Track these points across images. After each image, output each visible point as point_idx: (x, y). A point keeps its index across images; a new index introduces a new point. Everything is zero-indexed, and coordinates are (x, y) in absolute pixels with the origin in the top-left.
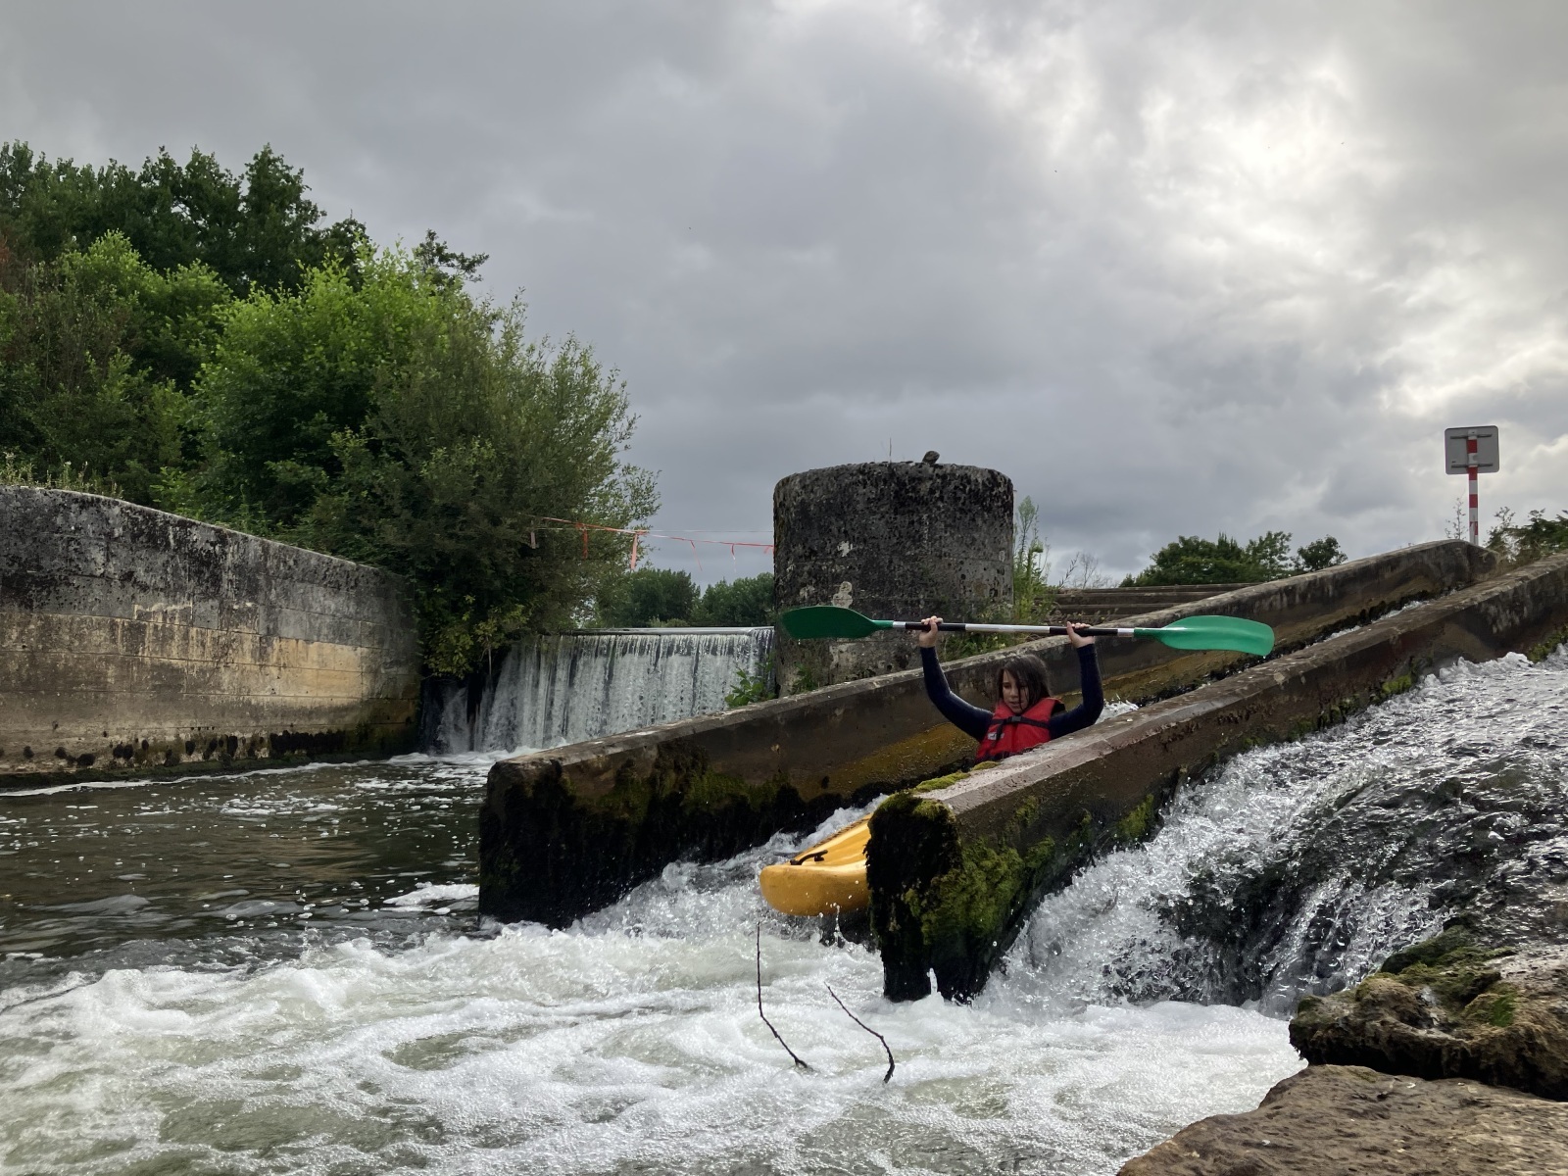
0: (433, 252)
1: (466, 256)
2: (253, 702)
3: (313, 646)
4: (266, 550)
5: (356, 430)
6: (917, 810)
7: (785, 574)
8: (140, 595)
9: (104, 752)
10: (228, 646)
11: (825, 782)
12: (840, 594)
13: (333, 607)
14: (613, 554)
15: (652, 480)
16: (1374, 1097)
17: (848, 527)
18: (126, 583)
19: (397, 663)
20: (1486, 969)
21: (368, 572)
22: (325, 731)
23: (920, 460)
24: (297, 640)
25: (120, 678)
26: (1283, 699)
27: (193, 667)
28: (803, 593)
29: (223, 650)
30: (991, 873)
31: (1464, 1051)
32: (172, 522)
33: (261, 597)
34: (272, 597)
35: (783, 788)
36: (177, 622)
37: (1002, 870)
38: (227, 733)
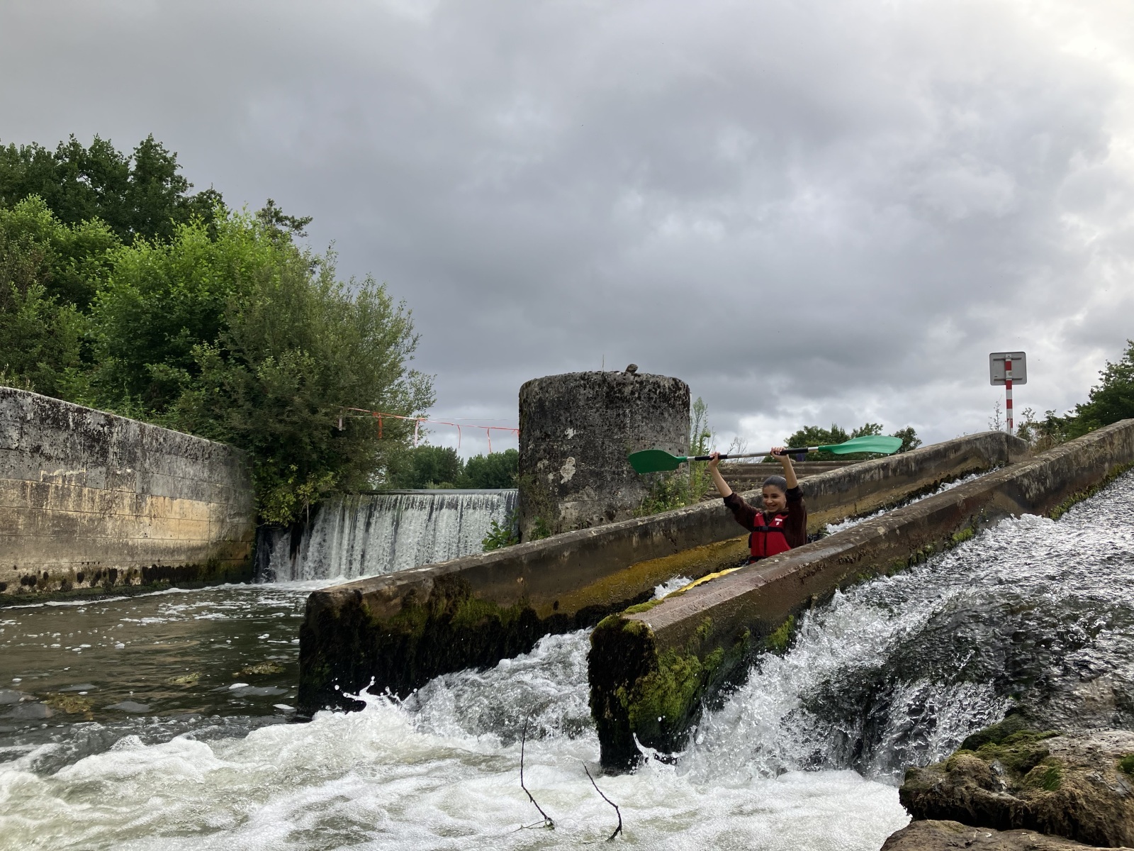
0: (271, 215)
1: (295, 218)
2: (130, 543)
3: (176, 502)
4: (142, 430)
5: (211, 343)
6: (625, 628)
7: (527, 451)
8: (45, 464)
9: (15, 582)
10: (112, 501)
11: (556, 605)
12: (567, 466)
13: (192, 472)
14: (401, 435)
15: (430, 382)
16: (963, 845)
17: (573, 417)
18: (35, 454)
19: (239, 514)
20: (1038, 747)
21: (219, 447)
22: (183, 565)
23: (624, 371)
24: (165, 498)
25: (28, 526)
26: (884, 546)
27: (84, 517)
28: (540, 465)
29: (108, 505)
30: (679, 674)
31: (1026, 809)
32: (71, 409)
33: (138, 465)
34: (147, 465)
35: (525, 610)
36: (73, 483)
37: (687, 672)
38: (110, 567)
